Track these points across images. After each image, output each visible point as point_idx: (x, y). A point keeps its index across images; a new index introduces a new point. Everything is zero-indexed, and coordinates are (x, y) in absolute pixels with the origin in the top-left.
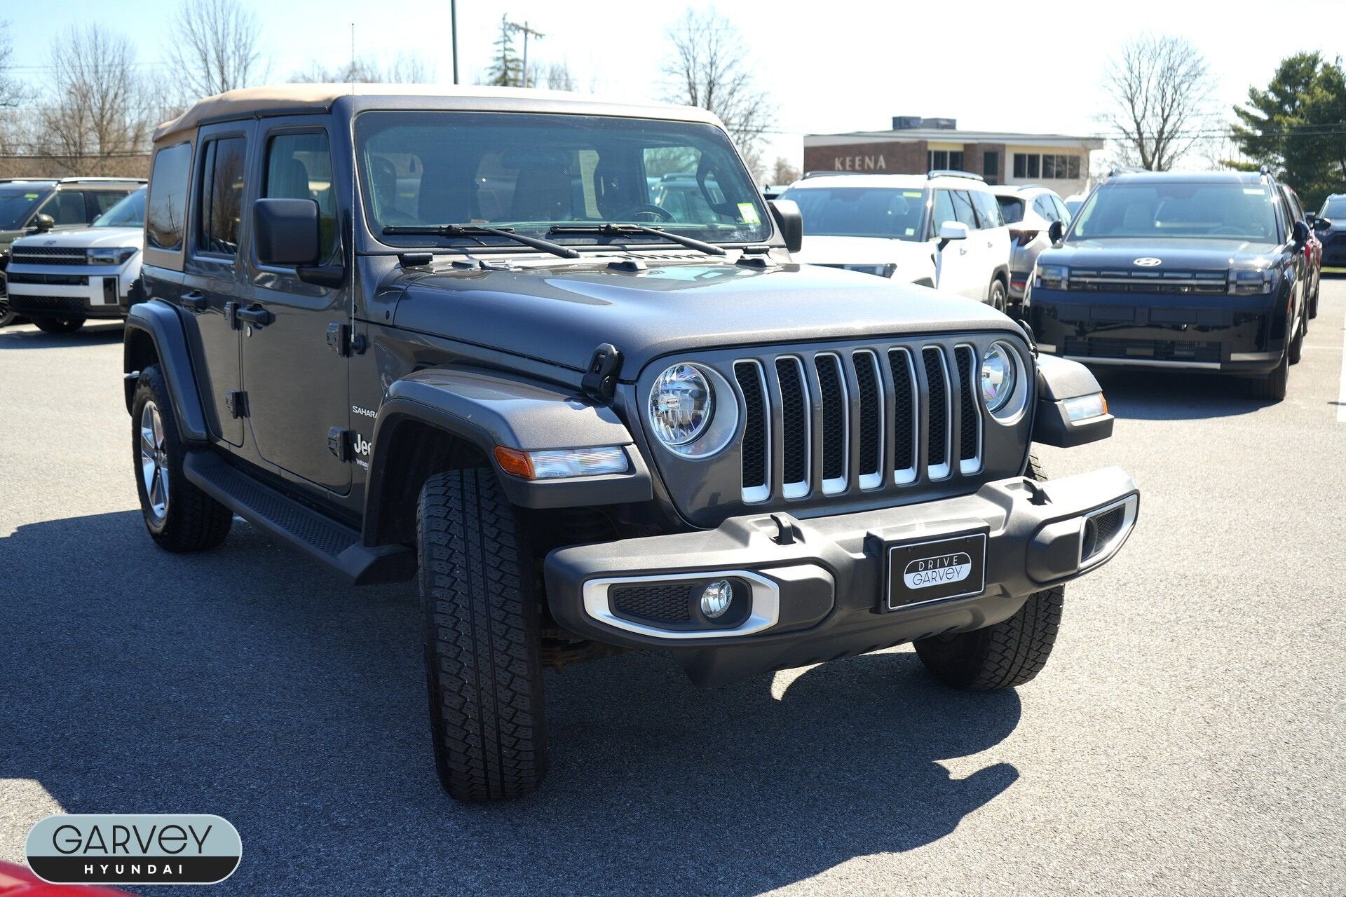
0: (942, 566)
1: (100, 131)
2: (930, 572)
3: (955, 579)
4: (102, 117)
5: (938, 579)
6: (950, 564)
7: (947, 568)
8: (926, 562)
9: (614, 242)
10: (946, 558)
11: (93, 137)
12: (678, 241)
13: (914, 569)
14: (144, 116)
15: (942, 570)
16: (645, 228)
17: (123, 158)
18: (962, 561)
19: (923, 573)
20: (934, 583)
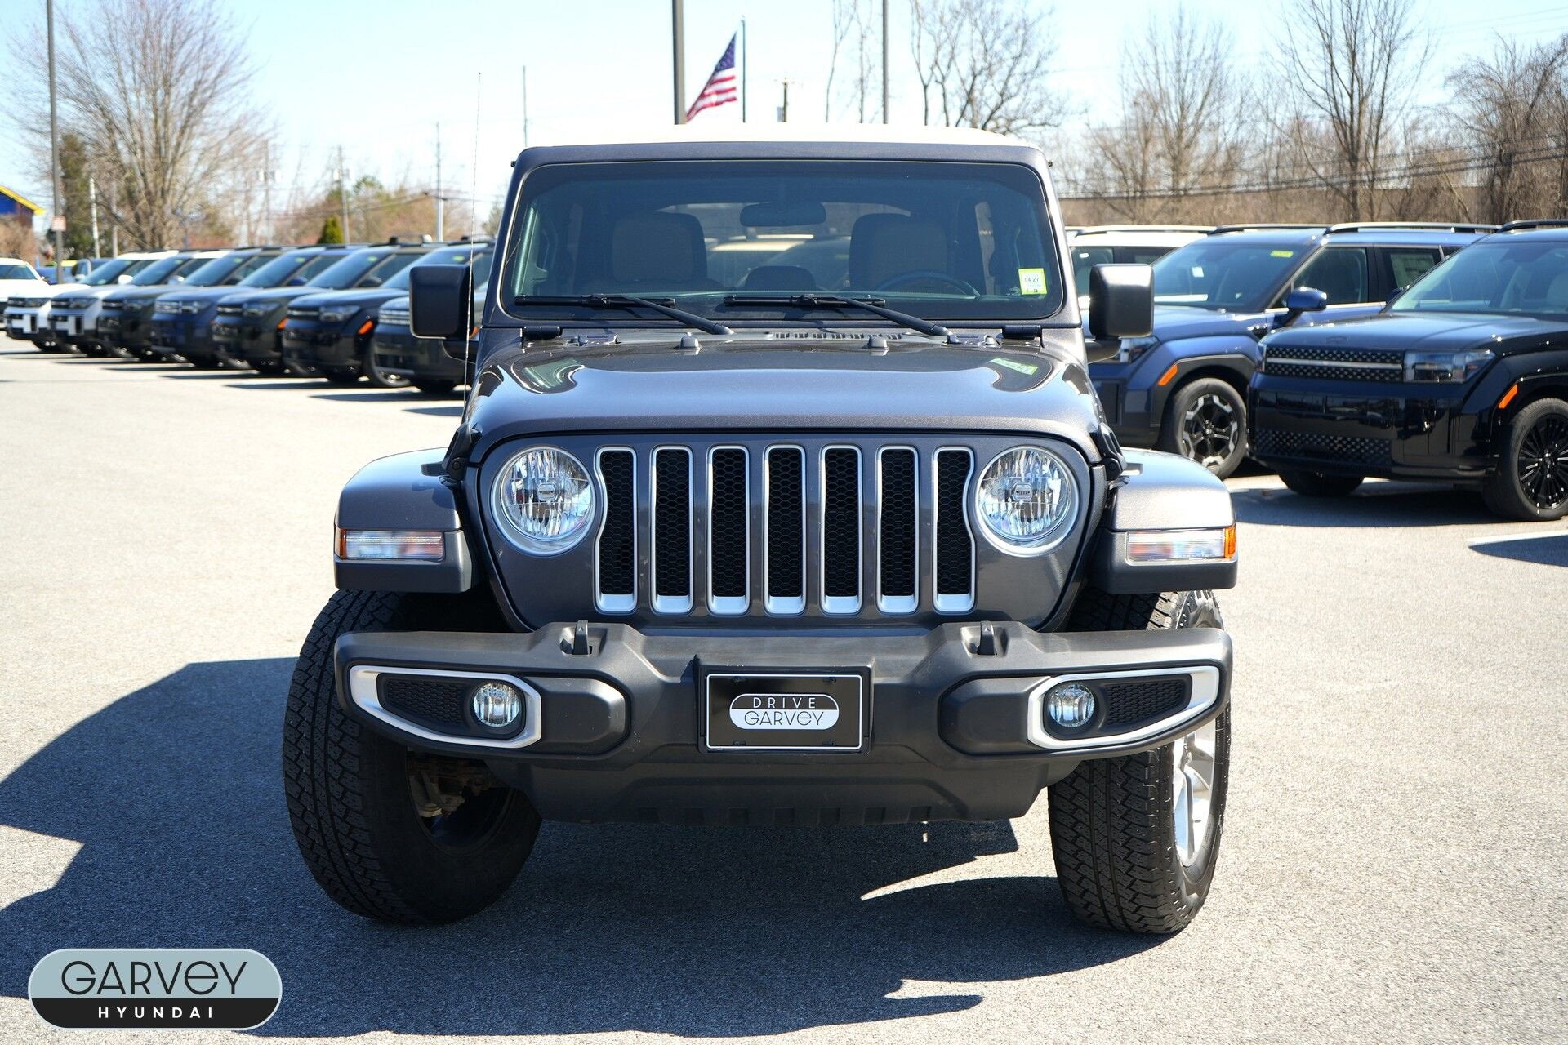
0: (790, 706)
1: (1174, 158)
2: (771, 712)
3: (813, 726)
4: (1180, 137)
5: (784, 721)
6: (804, 706)
7: (798, 711)
8: (764, 700)
9: (808, 316)
10: (797, 699)
11: (1164, 165)
12: (889, 317)
13: (746, 705)
14: (1243, 133)
15: (790, 712)
16: (849, 299)
17: (1204, 197)
18: (823, 705)
19: (761, 712)
20: (778, 726)
